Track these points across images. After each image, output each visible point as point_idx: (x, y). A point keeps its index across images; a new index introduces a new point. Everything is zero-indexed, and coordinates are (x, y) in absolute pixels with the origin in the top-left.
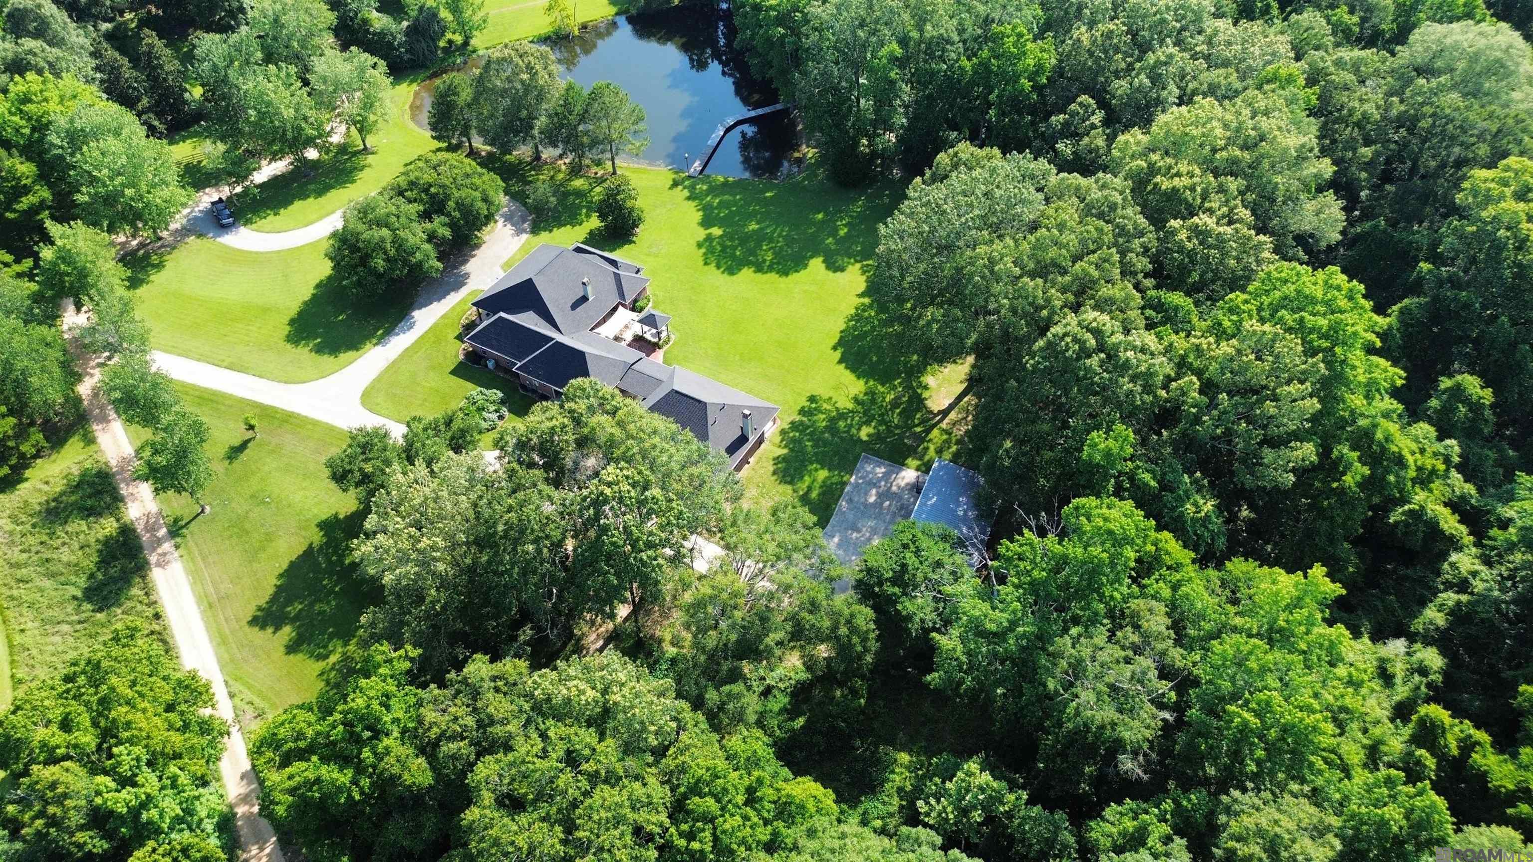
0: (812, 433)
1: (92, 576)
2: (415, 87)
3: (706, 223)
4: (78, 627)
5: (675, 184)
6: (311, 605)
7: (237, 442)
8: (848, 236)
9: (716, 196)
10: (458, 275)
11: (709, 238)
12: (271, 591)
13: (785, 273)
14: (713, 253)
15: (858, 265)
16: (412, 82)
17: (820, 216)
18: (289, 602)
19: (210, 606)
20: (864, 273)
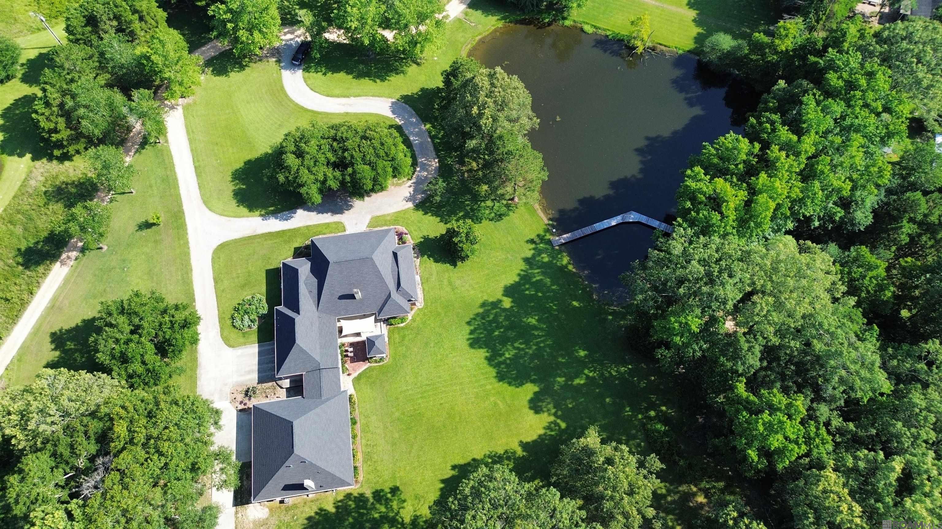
0: (362, 515)
1: (37, 243)
2: (500, 24)
3: (509, 291)
4: (6, 268)
5: (532, 241)
6: (76, 350)
7: (151, 221)
8: (578, 389)
9: (543, 273)
10: (346, 202)
11: (496, 304)
12: (73, 325)
13: (501, 377)
14: (483, 318)
15: (552, 418)
16: (502, 18)
17: (582, 353)
18: (71, 339)
19: (53, 306)
20: (548, 428)
